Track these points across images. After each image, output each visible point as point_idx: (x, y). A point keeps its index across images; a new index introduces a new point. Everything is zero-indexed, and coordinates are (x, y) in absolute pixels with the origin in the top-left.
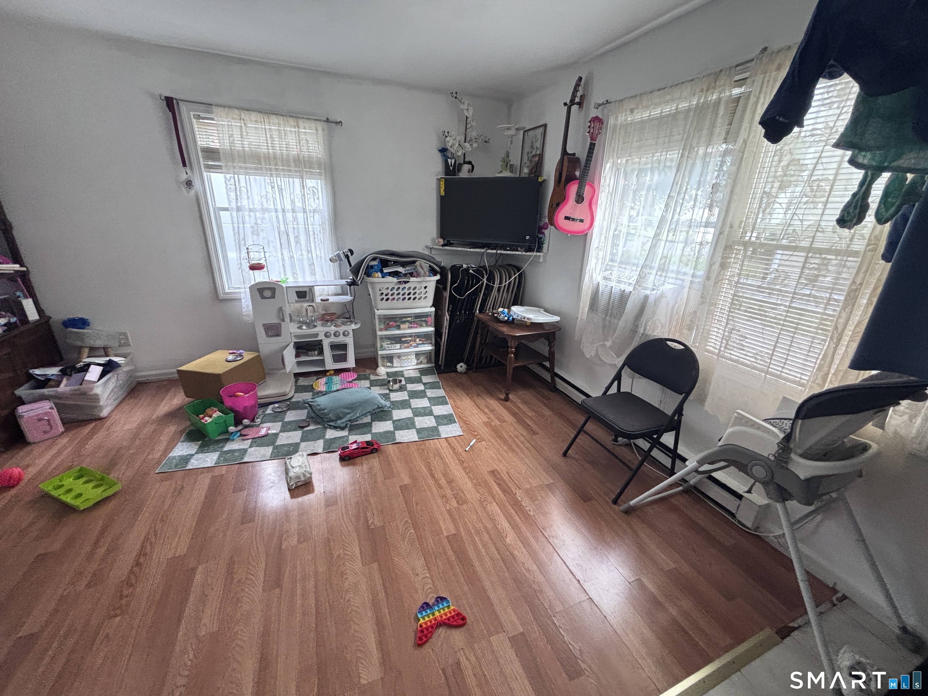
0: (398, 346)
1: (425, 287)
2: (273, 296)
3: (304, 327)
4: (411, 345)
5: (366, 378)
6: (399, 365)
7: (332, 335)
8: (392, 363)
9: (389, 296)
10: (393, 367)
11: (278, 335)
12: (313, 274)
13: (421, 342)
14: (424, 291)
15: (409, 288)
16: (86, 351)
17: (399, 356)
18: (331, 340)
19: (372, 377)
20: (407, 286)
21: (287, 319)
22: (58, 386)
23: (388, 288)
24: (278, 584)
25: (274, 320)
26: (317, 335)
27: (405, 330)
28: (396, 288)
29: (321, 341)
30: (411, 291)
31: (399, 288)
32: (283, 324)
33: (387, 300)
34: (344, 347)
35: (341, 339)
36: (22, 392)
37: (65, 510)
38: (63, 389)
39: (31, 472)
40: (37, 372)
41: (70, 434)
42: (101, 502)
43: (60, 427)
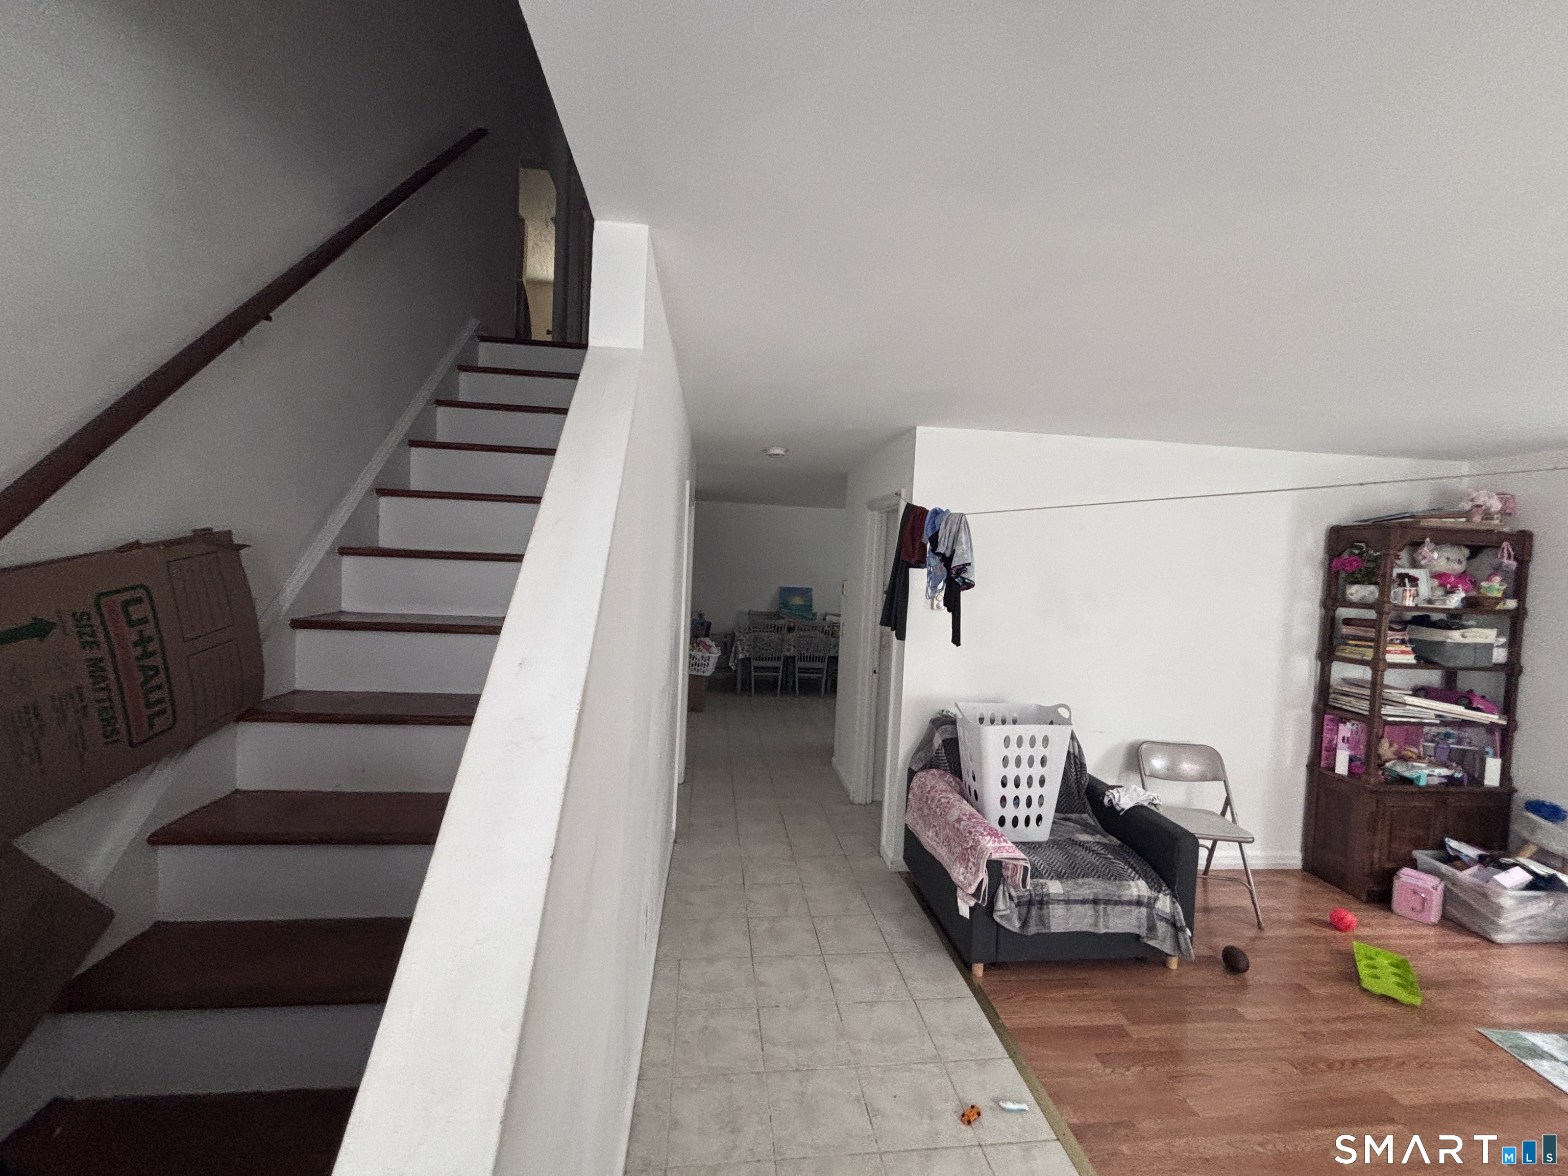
16: (1532, 849)
22: (1461, 869)
36: (1421, 855)
37: (1353, 977)
38: (1466, 876)
39: (1366, 931)
40: (1453, 844)
41: (1438, 931)
42: (1386, 999)
43: (1434, 915)
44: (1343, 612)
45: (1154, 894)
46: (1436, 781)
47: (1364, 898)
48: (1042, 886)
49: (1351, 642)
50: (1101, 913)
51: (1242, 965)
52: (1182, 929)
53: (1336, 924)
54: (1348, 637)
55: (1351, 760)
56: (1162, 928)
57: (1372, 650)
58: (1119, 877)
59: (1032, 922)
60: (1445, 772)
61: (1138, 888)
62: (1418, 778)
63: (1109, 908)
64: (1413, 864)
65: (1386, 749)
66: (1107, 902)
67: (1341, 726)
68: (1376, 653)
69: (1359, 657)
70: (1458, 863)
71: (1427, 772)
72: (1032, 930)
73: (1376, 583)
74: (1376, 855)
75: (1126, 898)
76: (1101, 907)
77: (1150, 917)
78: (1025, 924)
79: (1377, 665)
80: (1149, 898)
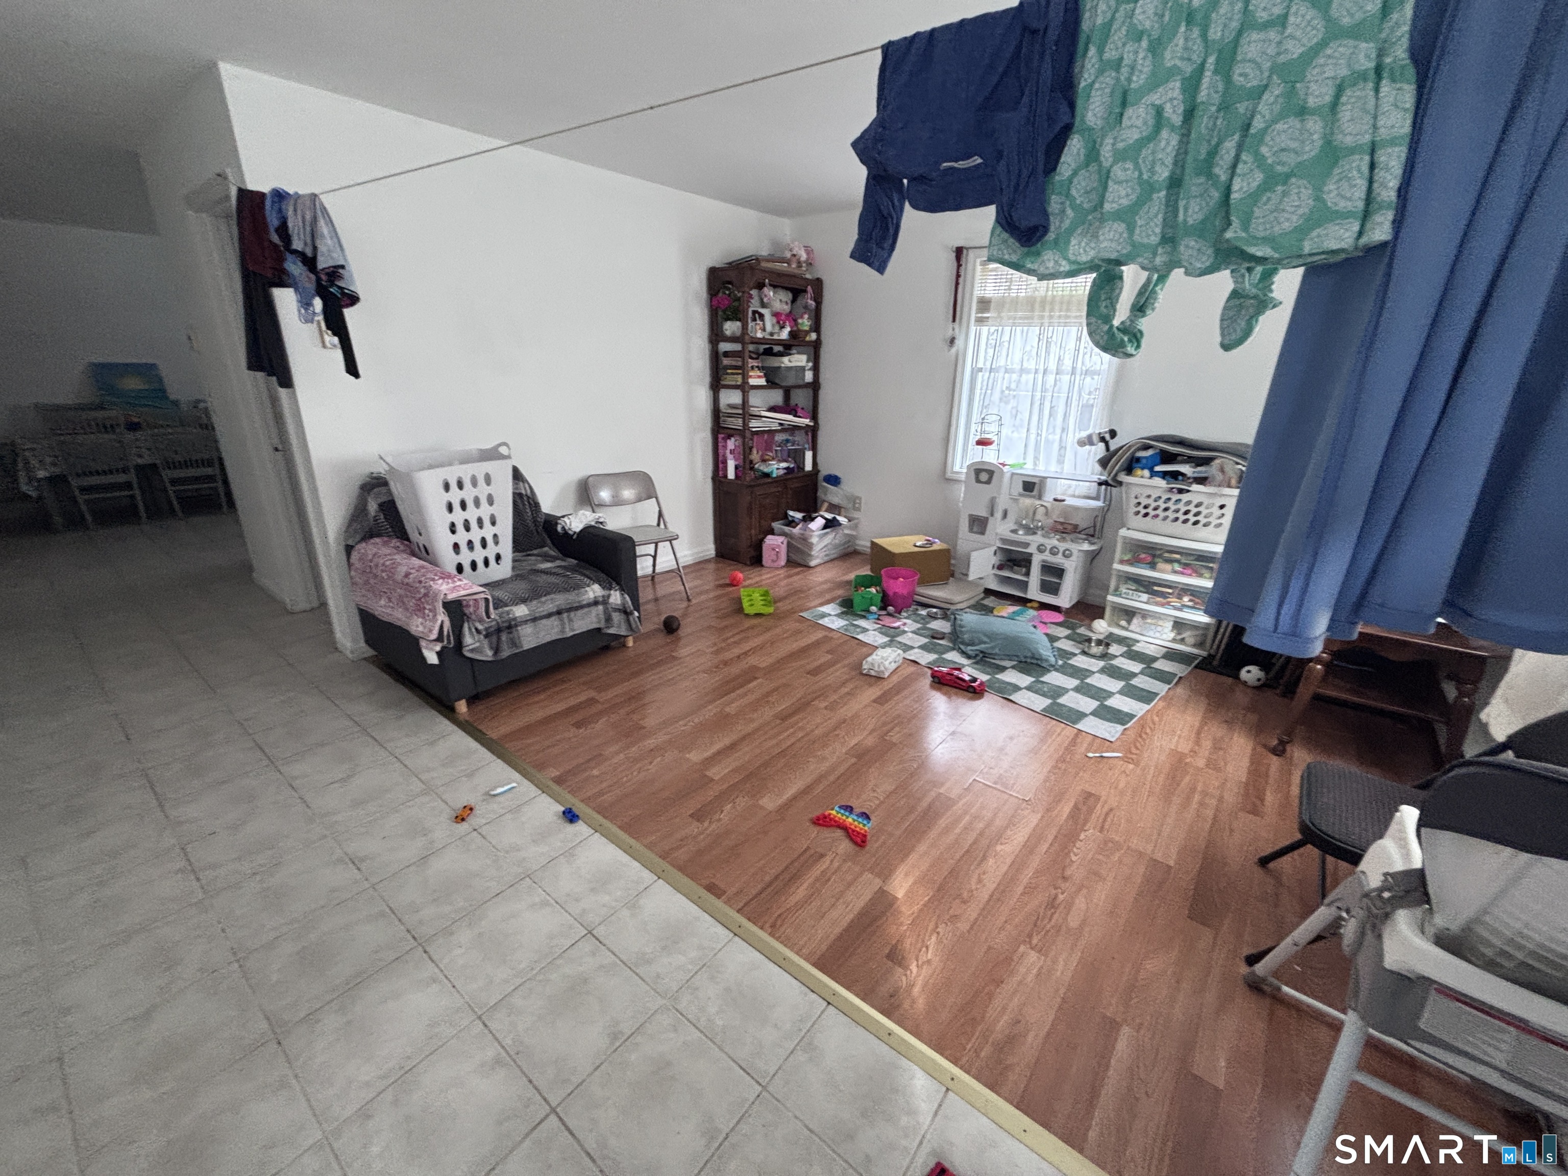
0: (1145, 597)
1: (1222, 507)
2: (988, 482)
3: (1021, 532)
4: (1168, 603)
5: (1072, 627)
6: (1138, 630)
7: (1048, 551)
8: (1129, 622)
9: (1149, 510)
10: (1126, 629)
11: (982, 533)
12: (1060, 461)
13: (1190, 604)
14: (1217, 512)
15: (1189, 503)
16: (826, 505)
17: (1145, 615)
18: (1045, 558)
19: (1082, 630)
20: (1185, 497)
21: (999, 514)
22: (794, 527)
23: (1149, 496)
24: (784, 719)
25: (983, 513)
26: (1027, 545)
27: (1165, 574)
28: (1164, 497)
29: (1031, 555)
30: (1191, 507)
31: (1169, 499)
32: (991, 520)
33: (1146, 515)
34: (1059, 572)
35: (1058, 560)
36: (776, 525)
37: (740, 610)
38: (796, 531)
39: (748, 582)
40: (791, 513)
41: (785, 569)
42: (758, 615)
43: (783, 562)
44: (724, 347)
45: (605, 593)
46: (782, 472)
47: (748, 563)
48: (508, 613)
49: (729, 371)
50: (566, 621)
51: (675, 626)
52: (631, 613)
53: (734, 583)
54: (727, 367)
55: (736, 467)
56: (617, 617)
57: (740, 376)
58: (577, 587)
59: (504, 646)
60: (784, 465)
61: (594, 591)
62: (772, 472)
63: (572, 614)
64: (772, 532)
65: (755, 456)
66: (570, 610)
67: (728, 441)
68: (743, 378)
69: (733, 383)
70: (793, 524)
71: (776, 466)
72: (506, 653)
73: (740, 320)
74: (753, 532)
75: (585, 602)
76: (565, 615)
77: (606, 611)
78: (497, 651)
79: (744, 388)
80: (603, 596)
